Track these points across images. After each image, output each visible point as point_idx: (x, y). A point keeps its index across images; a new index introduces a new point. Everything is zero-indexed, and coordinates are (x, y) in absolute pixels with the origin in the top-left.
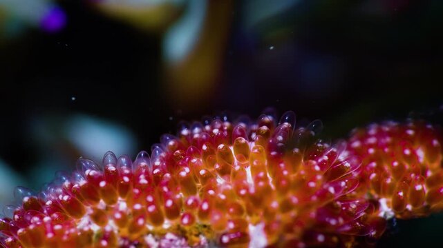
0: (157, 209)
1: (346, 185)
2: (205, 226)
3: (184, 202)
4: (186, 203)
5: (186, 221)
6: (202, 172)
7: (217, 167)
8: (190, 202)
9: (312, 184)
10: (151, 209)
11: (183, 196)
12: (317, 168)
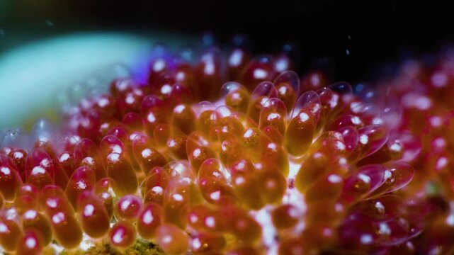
0: (68, 218)
1: (393, 177)
2: (152, 246)
3: (115, 205)
4: (119, 205)
5: (118, 238)
6: (146, 153)
7: (172, 144)
8: (125, 205)
9: (334, 179)
10: (57, 219)
11: (114, 195)
12: (341, 146)
